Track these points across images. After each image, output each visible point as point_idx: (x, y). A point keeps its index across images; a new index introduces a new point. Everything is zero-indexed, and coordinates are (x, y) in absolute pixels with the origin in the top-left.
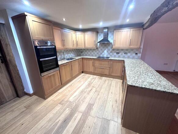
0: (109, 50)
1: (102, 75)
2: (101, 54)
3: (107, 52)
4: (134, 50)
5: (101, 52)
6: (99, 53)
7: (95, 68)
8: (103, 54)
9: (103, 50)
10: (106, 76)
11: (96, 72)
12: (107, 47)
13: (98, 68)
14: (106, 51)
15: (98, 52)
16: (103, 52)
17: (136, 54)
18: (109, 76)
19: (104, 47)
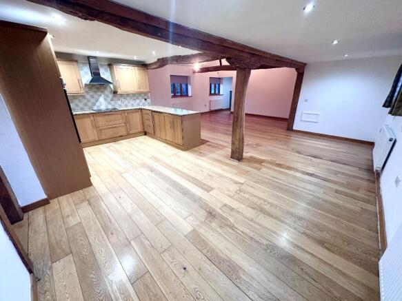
0: (107, 96)
1: (115, 139)
2: (94, 104)
3: (105, 100)
4: (142, 95)
5: (93, 100)
6: (90, 104)
7: (101, 130)
8: (98, 104)
9: (96, 96)
10: (121, 137)
11: (103, 137)
12: (102, 92)
13: (104, 129)
14: (102, 99)
15: (85, 101)
16: (97, 100)
17: (146, 99)
18: (129, 135)
19: (96, 92)
